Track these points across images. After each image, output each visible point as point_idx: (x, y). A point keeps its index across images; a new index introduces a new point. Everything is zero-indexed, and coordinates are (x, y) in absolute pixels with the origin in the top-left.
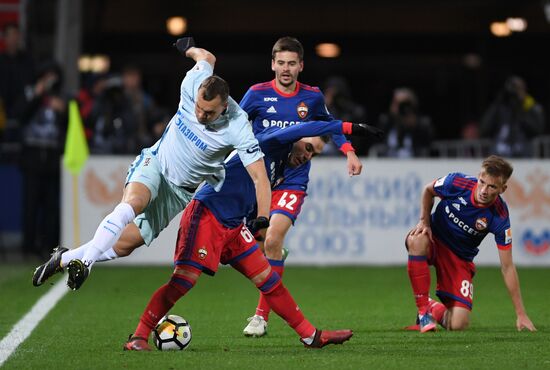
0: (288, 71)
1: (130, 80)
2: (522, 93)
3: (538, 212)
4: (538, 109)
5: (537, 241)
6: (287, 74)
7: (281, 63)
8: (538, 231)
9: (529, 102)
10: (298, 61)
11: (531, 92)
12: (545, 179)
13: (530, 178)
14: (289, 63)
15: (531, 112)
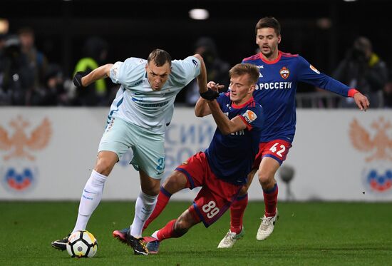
0: (266, 44)
1: (26, 40)
2: (368, 52)
3: (381, 155)
4: (382, 65)
5: (381, 180)
6: (266, 46)
7: (261, 37)
8: (381, 172)
9: (375, 59)
10: (275, 35)
11: (376, 50)
12: (388, 126)
13: (375, 125)
14: (267, 37)
15: (376, 68)
